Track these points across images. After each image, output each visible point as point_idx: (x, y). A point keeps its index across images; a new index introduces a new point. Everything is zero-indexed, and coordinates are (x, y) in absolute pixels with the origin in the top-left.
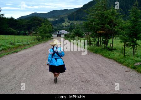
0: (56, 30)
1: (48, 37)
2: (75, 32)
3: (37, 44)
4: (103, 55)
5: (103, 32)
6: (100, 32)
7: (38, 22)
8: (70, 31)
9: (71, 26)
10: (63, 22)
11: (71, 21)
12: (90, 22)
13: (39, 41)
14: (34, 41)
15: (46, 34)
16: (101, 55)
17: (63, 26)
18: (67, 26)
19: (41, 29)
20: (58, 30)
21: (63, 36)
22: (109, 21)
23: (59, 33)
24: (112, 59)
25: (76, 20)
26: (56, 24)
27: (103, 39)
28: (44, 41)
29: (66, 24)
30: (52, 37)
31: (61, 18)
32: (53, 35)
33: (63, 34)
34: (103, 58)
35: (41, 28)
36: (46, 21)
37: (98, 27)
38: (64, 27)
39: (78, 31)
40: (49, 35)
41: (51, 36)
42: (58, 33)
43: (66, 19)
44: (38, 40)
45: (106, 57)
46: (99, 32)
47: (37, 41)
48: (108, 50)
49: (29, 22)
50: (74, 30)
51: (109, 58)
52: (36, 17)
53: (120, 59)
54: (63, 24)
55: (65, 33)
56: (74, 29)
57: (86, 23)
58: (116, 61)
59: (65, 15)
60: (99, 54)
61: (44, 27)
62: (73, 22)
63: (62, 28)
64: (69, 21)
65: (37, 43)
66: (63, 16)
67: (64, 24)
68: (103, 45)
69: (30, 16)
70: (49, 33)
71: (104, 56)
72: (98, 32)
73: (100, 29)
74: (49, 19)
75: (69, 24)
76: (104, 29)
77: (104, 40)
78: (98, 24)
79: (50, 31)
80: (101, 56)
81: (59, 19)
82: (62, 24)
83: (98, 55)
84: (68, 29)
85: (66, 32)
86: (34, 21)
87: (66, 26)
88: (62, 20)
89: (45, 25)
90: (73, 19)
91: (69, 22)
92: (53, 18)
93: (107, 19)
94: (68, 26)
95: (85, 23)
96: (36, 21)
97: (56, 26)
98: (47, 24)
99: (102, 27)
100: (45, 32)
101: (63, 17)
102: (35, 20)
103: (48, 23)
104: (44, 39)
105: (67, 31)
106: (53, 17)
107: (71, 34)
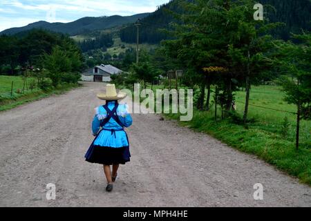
0: (91, 64)
1: (68, 80)
2: (137, 70)
3: (37, 97)
4: (220, 138)
5: (221, 68)
6: (211, 69)
7: (46, 42)
8: (125, 67)
9: (128, 56)
10: (110, 46)
11: (128, 45)
12: (181, 39)
13: (45, 91)
14: (30, 91)
15: (65, 74)
16: (215, 137)
17: (108, 56)
18: (118, 54)
19: (51, 60)
20: (96, 64)
21: (108, 79)
22: (239, 37)
23: (98, 73)
24: (252, 152)
25: (140, 42)
26: (93, 51)
27: (217, 90)
28: (58, 92)
29: (115, 50)
30: (79, 82)
31: (104, 36)
32: (83, 77)
33: (107, 74)
34: (224, 148)
35: (52, 57)
36: (64, 40)
37: (207, 54)
38: (111, 57)
39: (145, 67)
40: (73, 75)
41: (78, 78)
42: (96, 71)
43: (117, 40)
44: (42, 88)
45: (233, 145)
46: (208, 69)
47: (40, 90)
48: (236, 123)
49: (23, 43)
50: (134, 64)
51: (244, 151)
52: (40, 31)
53: (284, 158)
54: (108, 49)
55: (112, 73)
56: (135, 62)
57: (170, 45)
58: (271, 163)
59: (114, 30)
60: (208, 134)
61: (60, 54)
62: (134, 46)
63: (107, 60)
64: (122, 43)
65: (39, 94)
66: (108, 31)
67: (111, 50)
68: (219, 106)
69: (29, 29)
70: (73, 71)
71: (224, 141)
72: (205, 69)
73: (212, 61)
74: (75, 38)
75: (124, 51)
76: (223, 60)
77: (221, 92)
78: (206, 47)
79: (74, 65)
80: (213, 141)
81: (100, 37)
82: (106, 50)
83: (206, 138)
84: (120, 63)
85: (114, 70)
86: (37, 41)
87: (115, 56)
88: (107, 42)
89: (62, 50)
90: (132, 40)
91: (123, 47)
92: (85, 35)
93: (232, 33)
94: (121, 56)
95: (167, 44)
96: (42, 42)
97: (90, 54)
98: (68, 49)
99: (216, 55)
100: (61, 69)
101: (108, 35)
102: (39, 37)
103: (70, 46)
104: (60, 85)
105: (117, 66)
106: (85, 32)
107: (127, 75)
